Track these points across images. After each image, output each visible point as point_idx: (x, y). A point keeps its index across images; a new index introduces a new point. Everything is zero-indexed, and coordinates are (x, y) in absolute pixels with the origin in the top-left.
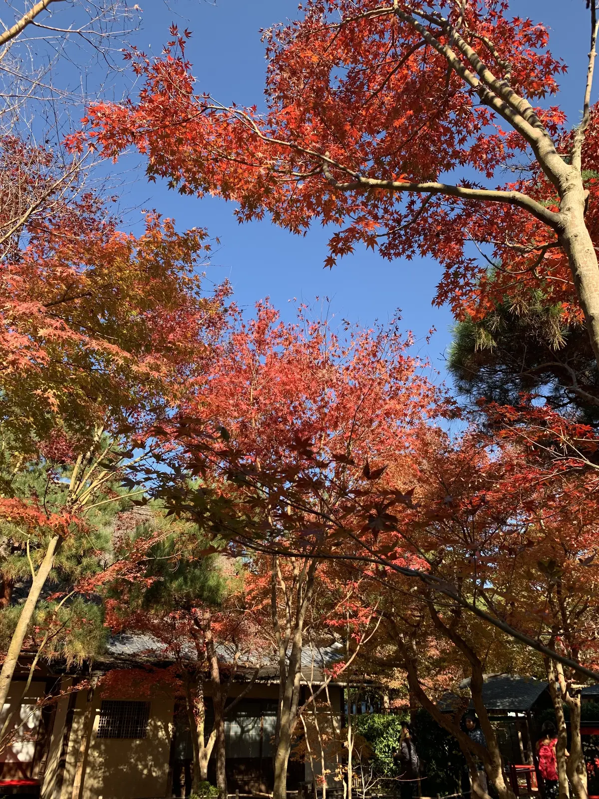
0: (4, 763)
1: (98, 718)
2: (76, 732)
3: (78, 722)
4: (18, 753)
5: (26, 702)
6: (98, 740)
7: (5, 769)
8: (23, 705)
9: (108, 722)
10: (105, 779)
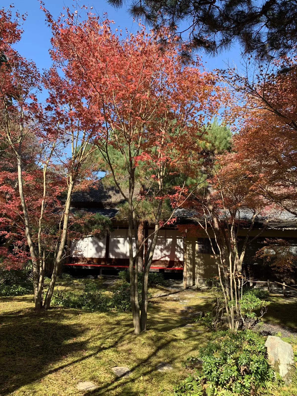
0: (174, 261)
1: (197, 245)
2: (188, 250)
3: (189, 247)
4: (179, 258)
5: (179, 238)
6: (199, 254)
7: (175, 263)
8: (177, 239)
9: (202, 247)
10: (204, 270)
